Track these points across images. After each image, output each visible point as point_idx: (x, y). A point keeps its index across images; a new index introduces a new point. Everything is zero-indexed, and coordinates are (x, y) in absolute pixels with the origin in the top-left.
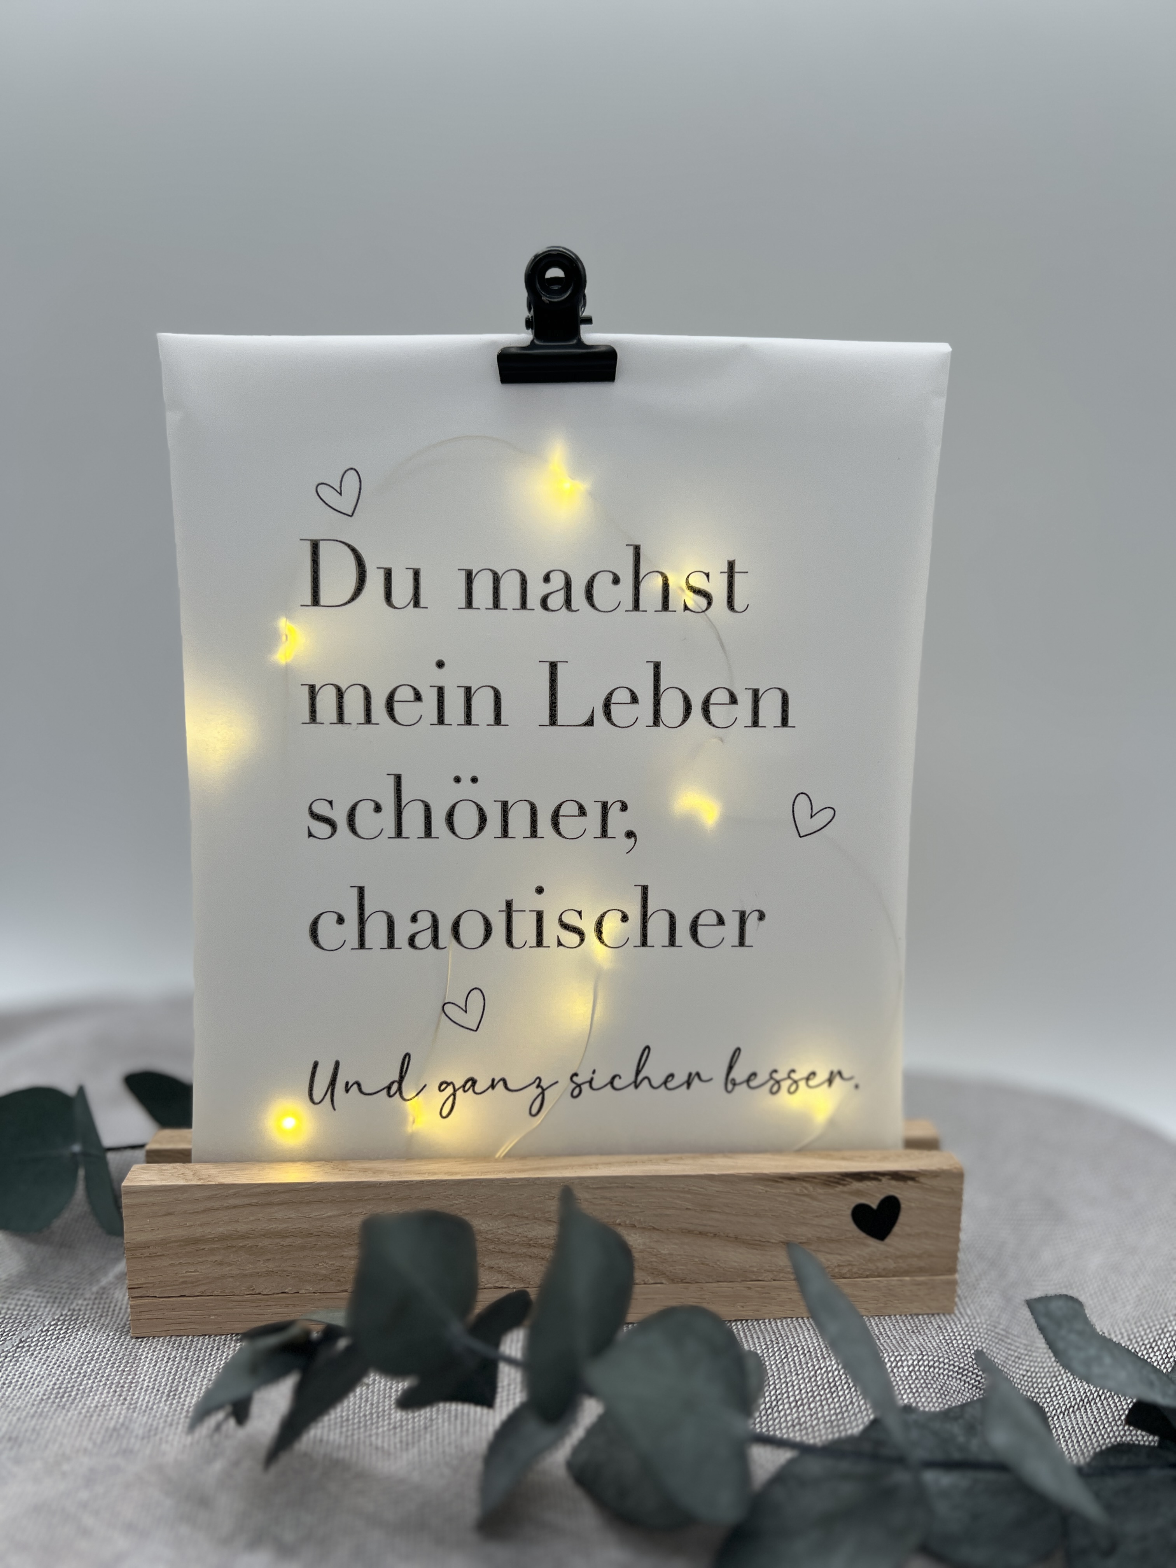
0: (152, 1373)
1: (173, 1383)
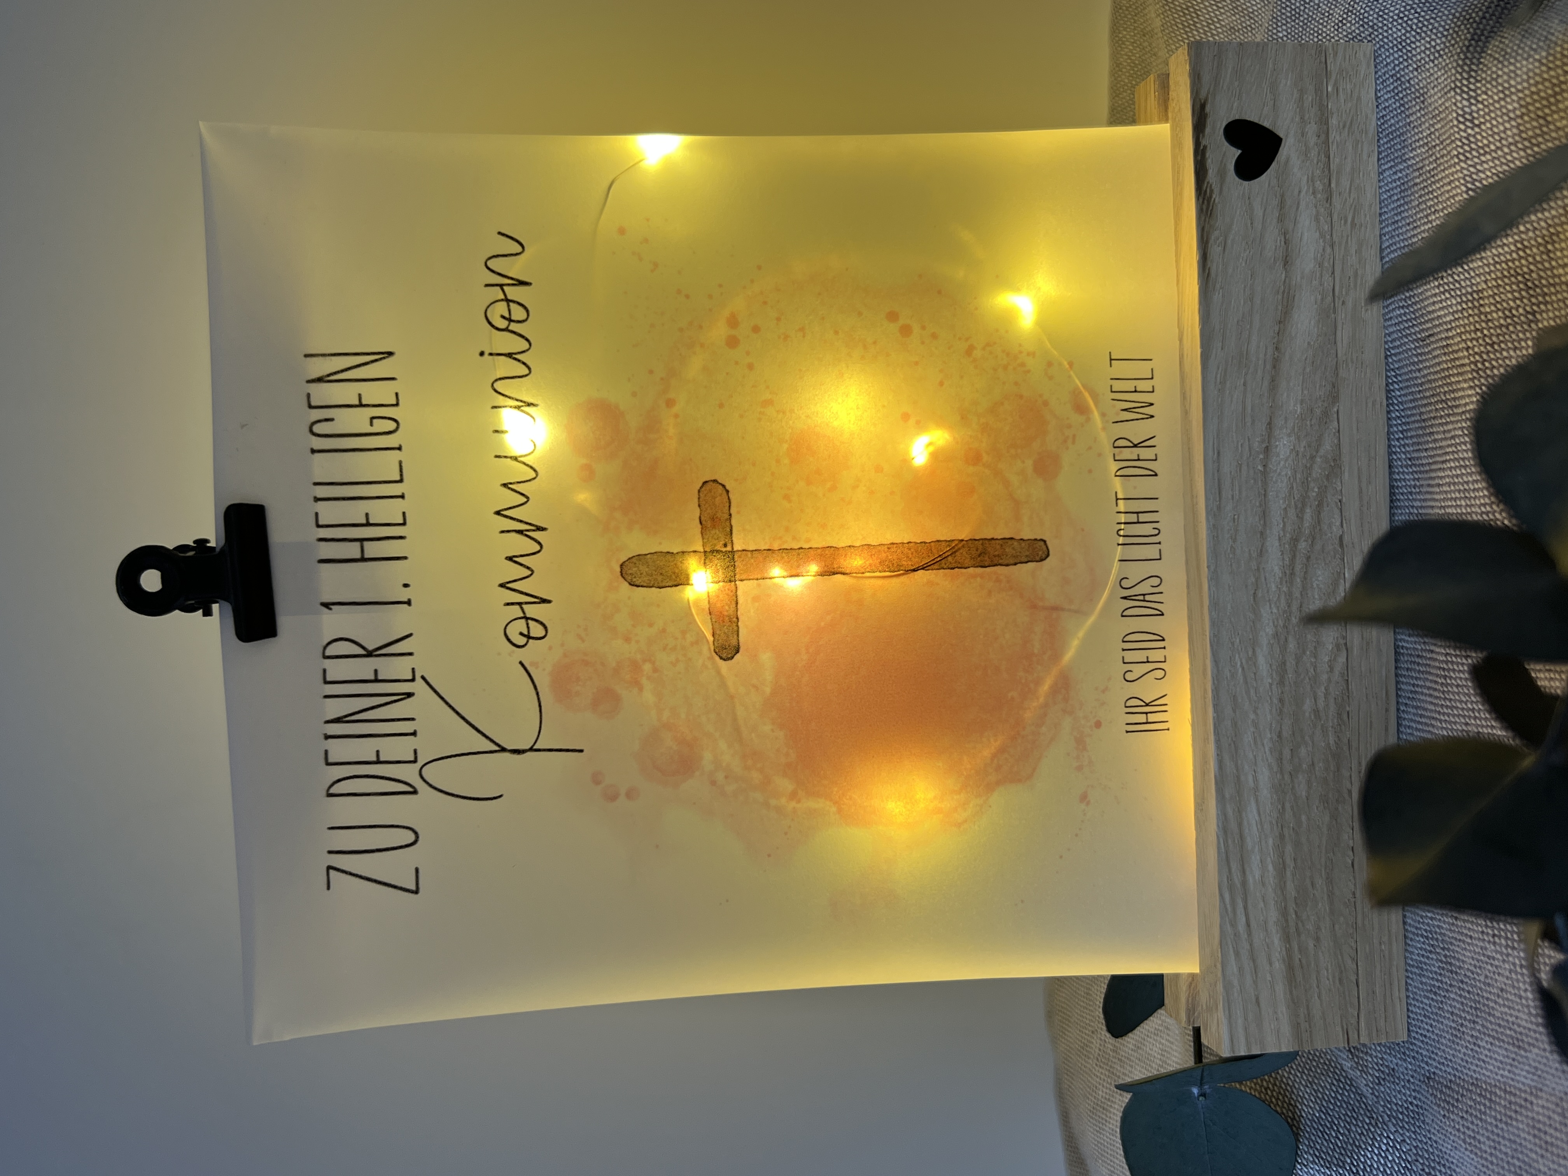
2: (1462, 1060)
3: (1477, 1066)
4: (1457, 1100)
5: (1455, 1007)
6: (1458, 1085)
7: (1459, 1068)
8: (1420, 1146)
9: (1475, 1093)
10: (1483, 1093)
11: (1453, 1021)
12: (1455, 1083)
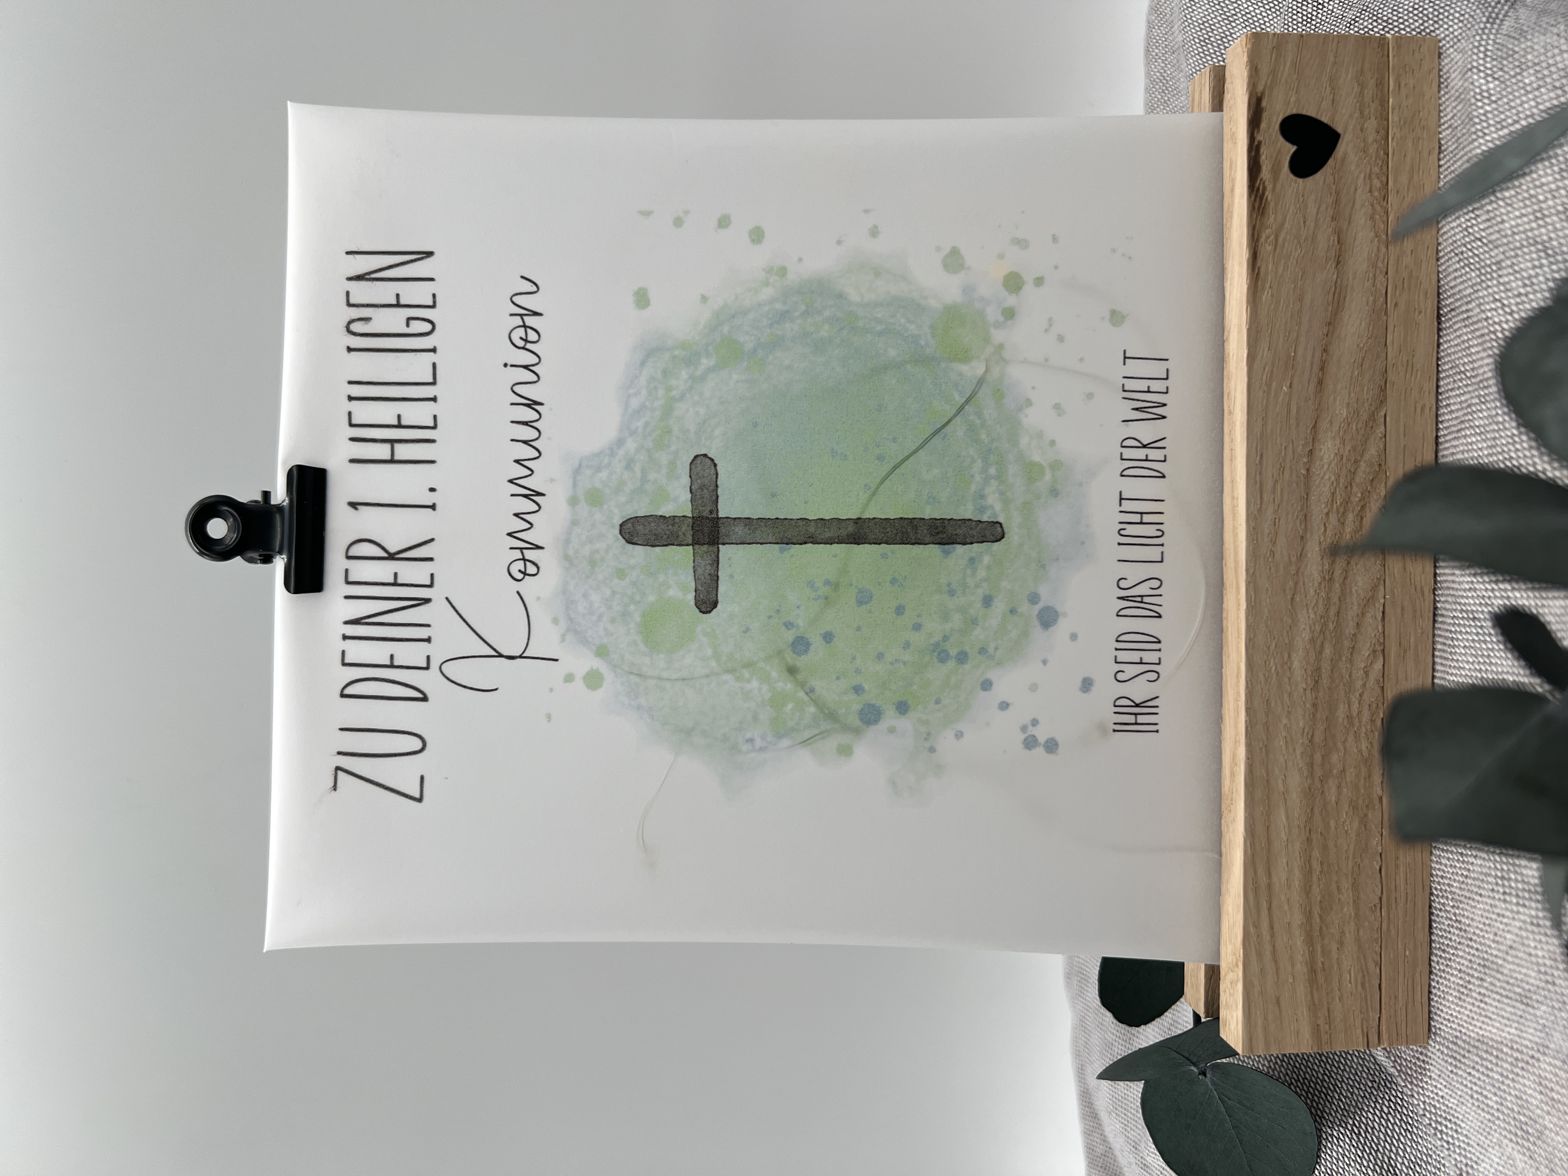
0: (1500, 1022)
1: (1511, 998)
2: (1468, 1016)
3: (1483, 1022)
4: (1464, 1056)
5: (1463, 965)
6: (1464, 1041)
7: (1465, 1025)
8: (1428, 1101)
9: (1482, 1050)
10: (1490, 1050)
11: (1461, 978)
12: (1461, 1039)
